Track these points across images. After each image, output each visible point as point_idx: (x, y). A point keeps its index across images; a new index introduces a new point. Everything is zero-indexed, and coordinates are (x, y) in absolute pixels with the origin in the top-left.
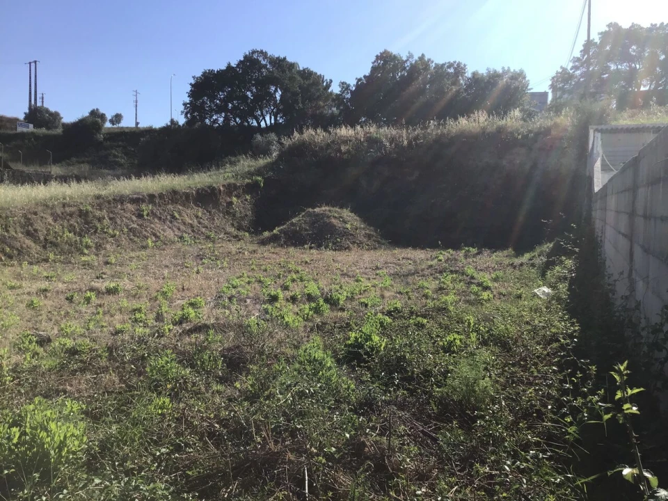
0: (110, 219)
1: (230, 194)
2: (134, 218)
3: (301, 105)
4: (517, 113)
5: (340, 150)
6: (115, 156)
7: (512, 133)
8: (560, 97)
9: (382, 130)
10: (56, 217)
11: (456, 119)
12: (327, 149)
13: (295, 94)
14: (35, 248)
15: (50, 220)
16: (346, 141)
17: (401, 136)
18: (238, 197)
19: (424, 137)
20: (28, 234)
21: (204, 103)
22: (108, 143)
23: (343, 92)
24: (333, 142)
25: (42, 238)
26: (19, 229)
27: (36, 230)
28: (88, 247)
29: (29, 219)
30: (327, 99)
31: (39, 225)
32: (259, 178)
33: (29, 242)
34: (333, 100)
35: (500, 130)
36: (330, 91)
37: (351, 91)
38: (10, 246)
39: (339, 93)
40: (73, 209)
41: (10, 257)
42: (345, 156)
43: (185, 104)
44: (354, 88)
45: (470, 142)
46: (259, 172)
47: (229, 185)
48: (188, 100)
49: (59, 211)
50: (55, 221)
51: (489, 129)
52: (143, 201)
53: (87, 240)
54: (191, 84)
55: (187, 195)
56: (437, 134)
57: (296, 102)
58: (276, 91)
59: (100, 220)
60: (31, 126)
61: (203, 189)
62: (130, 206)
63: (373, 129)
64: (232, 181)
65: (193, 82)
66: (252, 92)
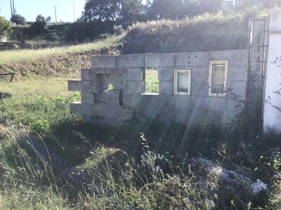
0: (74, 61)
1: (112, 50)
2: (82, 61)
3: (130, 11)
4: (221, 12)
5: (151, 31)
6: (54, 36)
7: (219, 21)
8: (238, 4)
9: (167, 22)
10: (58, 61)
11: (197, 16)
12: (146, 30)
13: (128, 6)
14: (55, 72)
15: (56, 62)
16: (154, 27)
17: (176, 24)
18: (115, 51)
19: (185, 24)
20: (51, 67)
21: (90, 11)
22: (50, 30)
23: (147, 4)
24: (148, 27)
25: (56, 68)
26: (48, 65)
27: (53, 66)
28: (70, 71)
29: (50, 62)
30: (141, 7)
31: (53, 64)
32: (122, 44)
33: (52, 70)
34: (144, 8)
35: (215, 21)
36: (141, 3)
37: (151, 4)
38: (47, 71)
39: (146, 5)
40: (62, 58)
41: (48, 75)
42: (154, 33)
43: (82, 12)
44: (152, 3)
45: (203, 26)
46: (121, 41)
47: (111, 47)
48: (84, 11)
49: (58, 58)
50: (58, 62)
51: (210, 20)
52: (84, 54)
53: (70, 69)
54: (85, 4)
55: (98, 51)
56: (190, 23)
57: (129, 9)
58: (119, 5)
59: (72, 61)
60: (15, 24)
61: (103, 49)
62: (80, 56)
63: (163, 21)
64: (112, 45)
65: (86, 3)
66: (110, 6)
